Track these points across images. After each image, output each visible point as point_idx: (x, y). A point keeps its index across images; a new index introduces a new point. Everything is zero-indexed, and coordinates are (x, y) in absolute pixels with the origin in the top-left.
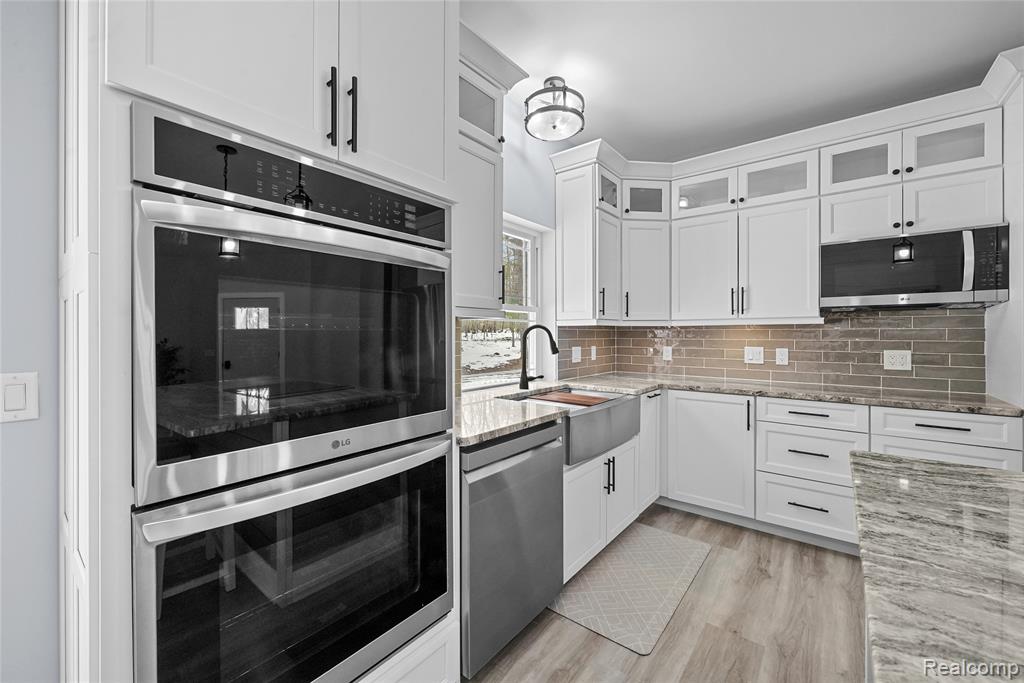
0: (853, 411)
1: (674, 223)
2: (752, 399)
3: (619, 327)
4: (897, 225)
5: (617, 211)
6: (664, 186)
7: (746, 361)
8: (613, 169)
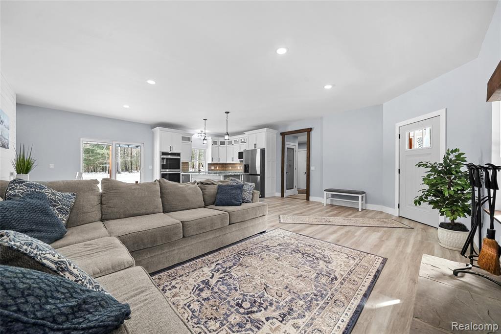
1: (227, 147)
5: (218, 145)
6: (225, 141)
8: (216, 139)
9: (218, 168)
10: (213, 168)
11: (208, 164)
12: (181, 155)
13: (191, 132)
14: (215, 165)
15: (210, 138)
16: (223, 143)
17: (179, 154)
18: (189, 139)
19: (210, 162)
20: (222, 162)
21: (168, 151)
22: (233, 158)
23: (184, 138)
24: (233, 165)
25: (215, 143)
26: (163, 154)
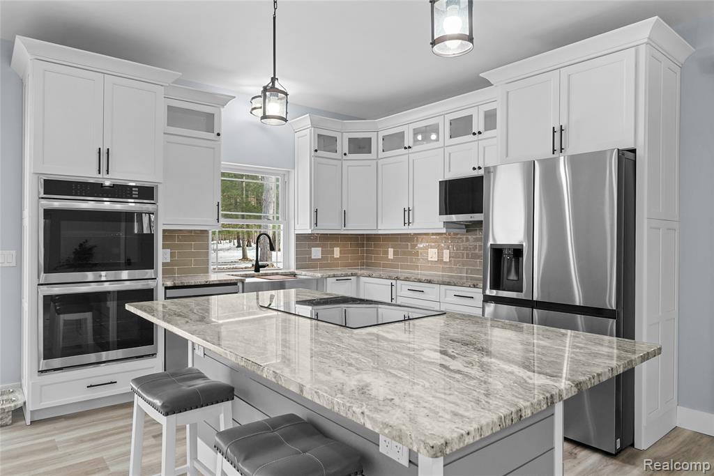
0: (434, 288)
1: (379, 161)
2: (394, 282)
3: (367, 235)
4: (474, 169)
5: (338, 155)
6: (373, 136)
7: (430, 259)
8: (331, 128)
9: (337, 252)
10: (316, 253)
11: (299, 237)
12: (161, 194)
13: (220, 87)
14: (326, 239)
15: (306, 120)
16: (360, 146)
17: (147, 193)
18: (208, 122)
19: (308, 230)
20: (357, 226)
21: (88, 172)
22: (407, 211)
23: (176, 116)
24: (403, 241)
25: (326, 143)
26: (53, 187)
